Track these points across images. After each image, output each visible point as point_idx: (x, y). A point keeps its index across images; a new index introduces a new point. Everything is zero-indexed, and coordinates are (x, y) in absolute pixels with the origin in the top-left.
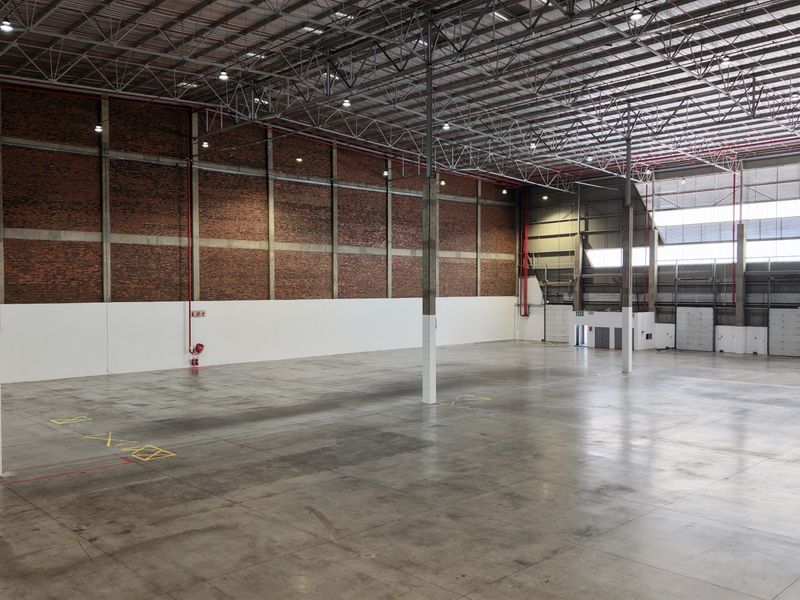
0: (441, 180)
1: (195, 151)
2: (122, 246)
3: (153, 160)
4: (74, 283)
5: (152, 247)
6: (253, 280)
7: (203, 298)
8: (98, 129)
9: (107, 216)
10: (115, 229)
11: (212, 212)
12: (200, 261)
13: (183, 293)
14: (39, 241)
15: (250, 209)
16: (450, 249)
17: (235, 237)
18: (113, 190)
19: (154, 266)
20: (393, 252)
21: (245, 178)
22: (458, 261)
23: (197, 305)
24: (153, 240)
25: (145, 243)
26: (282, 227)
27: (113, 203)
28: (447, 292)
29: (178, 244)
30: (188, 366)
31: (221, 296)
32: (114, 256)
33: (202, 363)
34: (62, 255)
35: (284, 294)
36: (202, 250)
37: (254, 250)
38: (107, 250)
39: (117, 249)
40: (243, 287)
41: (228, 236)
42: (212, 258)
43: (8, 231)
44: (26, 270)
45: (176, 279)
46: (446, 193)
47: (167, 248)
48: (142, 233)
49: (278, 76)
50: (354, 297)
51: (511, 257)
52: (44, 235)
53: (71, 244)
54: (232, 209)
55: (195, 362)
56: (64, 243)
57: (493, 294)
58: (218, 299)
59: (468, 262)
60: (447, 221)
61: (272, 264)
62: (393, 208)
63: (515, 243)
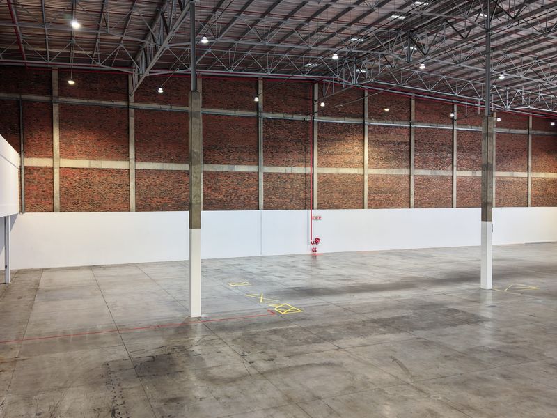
0: (497, 118)
1: (316, 110)
2: (270, 174)
3: (289, 117)
4: (242, 198)
5: (288, 174)
6: (352, 195)
7: (320, 208)
8: (256, 99)
9: (261, 155)
10: (266, 163)
11: (326, 150)
12: (318, 183)
13: (307, 204)
14: (223, 172)
15: (352, 146)
16: (505, 171)
17: (341, 166)
18: (265, 138)
19: (289, 187)
20: (457, 173)
21: (349, 125)
22: (512, 180)
23: (316, 212)
24: (289, 170)
25: (284, 172)
26: (373, 158)
27: (265, 147)
28: (502, 203)
29: (304, 172)
30: (310, 252)
31: (331, 206)
32: (266, 181)
33: (319, 251)
34: (236, 181)
35: (375, 204)
36: (319, 175)
37: (354, 175)
38: (261, 177)
39: (268, 176)
40: (346, 200)
41: (336, 165)
42: (326, 181)
43: (206, 166)
44: (215, 190)
45: (303, 195)
46: (502, 127)
47: (298, 174)
48: (283, 165)
49: (372, 52)
50: (426, 207)
52: (224, 168)
53: (240, 174)
54: (340, 147)
55: (314, 250)
56: (236, 173)
57: (542, 205)
58: (329, 208)
59: (521, 180)
60: (502, 149)
61: (366, 184)
62: (458, 141)
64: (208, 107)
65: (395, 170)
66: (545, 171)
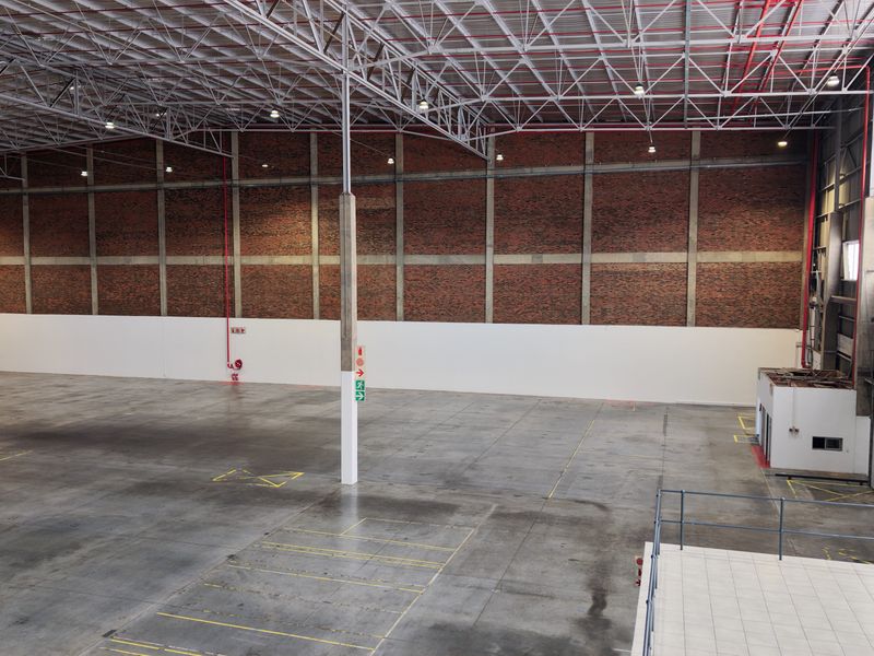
2: (175, 267)
3: (199, 184)
4: (141, 300)
5: (200, 267)
6: (295, 298)
7: (245, 315)
9: (162, 241)
10: (169, 253)
11: (252, 229)
12: (242, 279)
13: (226, 311)
14: (118, 266)
15: (291, 222)
16: (621, 250)
17: (277, 253)
18: (168, 217)
19: (201, 284)
21: (286, 187)
22: (640, 268)
23: (236, 322)
24: (200, 260)
25: (194, 263)
26: (329, 238)
27: (168, 230)
28: (610, 316)
29: (221, 263)
30: (230, 380)
31: (263, 314)
32: (169, 276)
33: (241, 379)
34: (133, 276)
36: (243, 267)
37: (296, 266)
38: (163, 270)
39: (171, 269)
40: (285, 305)
41: (269, 251)
42: (251, 274)
43: (99, 258)
44: (110, 290)
45: (220, 297)
47: (213, 267)
48: (192, 254)
50: (429, 320)
51: (793, 257)
52: (120, 260)
53: (139, 267)
54: (272, 225)
55: (235, 377)
56: (134, 266)
58: (260, 316)
59: (665, 269)
60: (614, 205)
61: (316, 280)
62: (496, 199)
63: (801, 230)
64: (102, 184)
65: (367, 257)
66: (745, 245)
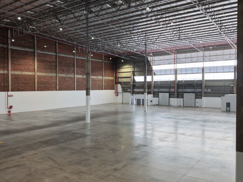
0: (91, 54)
1: (9, 42)
6: (29, 85)
7: (12, 90)
11: (15, 62)
12: (11, 79)
13: (5, 89)
15: (29, 62)
16: (95, 76)
17: (23, 71)
20: (76, 76)
21: (27, 52)
22: (97, 79)
23: (10, 93)
26: (39, 68)
28: (94, 88)
29: (3, 73)
30: (7, 113)
31: (18, 90)
33: (12, 112)
35: (41, 89)
36: (12, 75)
37: (30, 75)
40: (26, 87)
41: (21, 70)
42: (15, 77)
45: (3, 84)
46: (93, 58)
49: (38, 19)
50: (64, 90)
51: (113, 78)
54: (22, 62)
55: (9, 112)
57: (108, 89)
58: (18, 91)
59: (100, 80)
60: (93, 67)
61: (36, 79)
62: (76, 62)
63: (114, 74)
65: (49, 73)
